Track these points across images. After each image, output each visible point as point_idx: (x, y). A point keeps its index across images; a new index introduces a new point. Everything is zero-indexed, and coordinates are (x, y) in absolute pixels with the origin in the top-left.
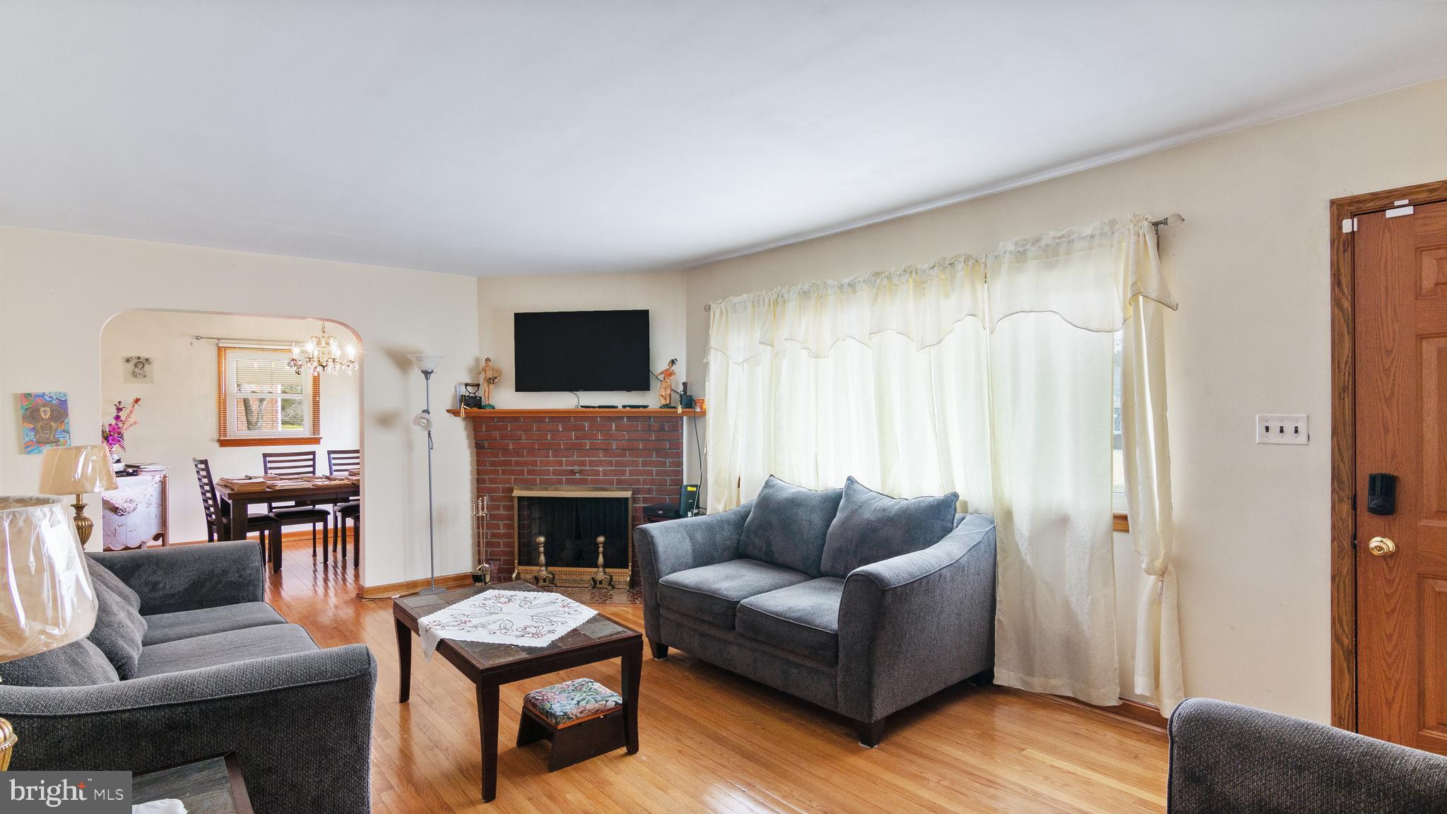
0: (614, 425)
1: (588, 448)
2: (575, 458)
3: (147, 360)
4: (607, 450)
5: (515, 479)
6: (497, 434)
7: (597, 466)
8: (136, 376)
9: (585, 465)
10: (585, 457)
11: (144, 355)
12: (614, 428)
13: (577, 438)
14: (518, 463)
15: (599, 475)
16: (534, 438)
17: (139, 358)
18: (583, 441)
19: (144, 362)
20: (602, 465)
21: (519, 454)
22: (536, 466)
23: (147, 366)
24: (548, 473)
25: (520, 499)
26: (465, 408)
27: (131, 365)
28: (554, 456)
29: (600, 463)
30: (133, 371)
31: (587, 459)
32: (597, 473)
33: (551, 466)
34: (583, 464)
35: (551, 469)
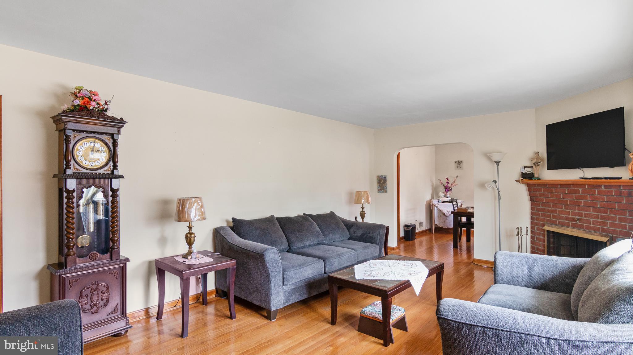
0: (596, 191)
1: (583, 205)
2: (577, 211)
3: (461, 162)
4: (595, 207)
5: (547, 219)
6: (538, 193)
7: (589, 218)
8: (458, 168)
9: (582, 216)
10: (582, 211)
11: (460, 160)
12: (596, 193)
13: (576, 198)
14: (548, 211)
15: (590, 224)
16: (555, 197)
17: (459, 161)
18: (581, 200)
19: (460, 162)
20: (592, 218)
21: (549, 206)
22: (556, 213)
23: (461, 164)
24: (562, 218)
25: (548, 231)
26: (522, 179)
27: (457, 164)
28: (566, 209)
29: (591, 216)
30: (457, 166)
31: (583, 212)
32: (589, 222)
33: (564, 215)
34: (581, 215)
35: (564, 216)
